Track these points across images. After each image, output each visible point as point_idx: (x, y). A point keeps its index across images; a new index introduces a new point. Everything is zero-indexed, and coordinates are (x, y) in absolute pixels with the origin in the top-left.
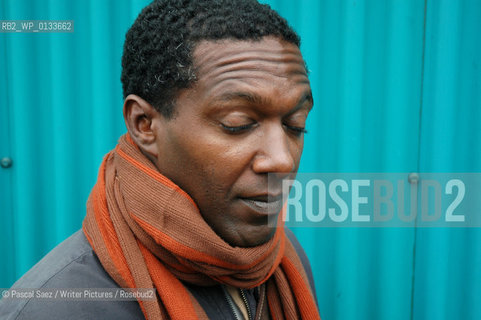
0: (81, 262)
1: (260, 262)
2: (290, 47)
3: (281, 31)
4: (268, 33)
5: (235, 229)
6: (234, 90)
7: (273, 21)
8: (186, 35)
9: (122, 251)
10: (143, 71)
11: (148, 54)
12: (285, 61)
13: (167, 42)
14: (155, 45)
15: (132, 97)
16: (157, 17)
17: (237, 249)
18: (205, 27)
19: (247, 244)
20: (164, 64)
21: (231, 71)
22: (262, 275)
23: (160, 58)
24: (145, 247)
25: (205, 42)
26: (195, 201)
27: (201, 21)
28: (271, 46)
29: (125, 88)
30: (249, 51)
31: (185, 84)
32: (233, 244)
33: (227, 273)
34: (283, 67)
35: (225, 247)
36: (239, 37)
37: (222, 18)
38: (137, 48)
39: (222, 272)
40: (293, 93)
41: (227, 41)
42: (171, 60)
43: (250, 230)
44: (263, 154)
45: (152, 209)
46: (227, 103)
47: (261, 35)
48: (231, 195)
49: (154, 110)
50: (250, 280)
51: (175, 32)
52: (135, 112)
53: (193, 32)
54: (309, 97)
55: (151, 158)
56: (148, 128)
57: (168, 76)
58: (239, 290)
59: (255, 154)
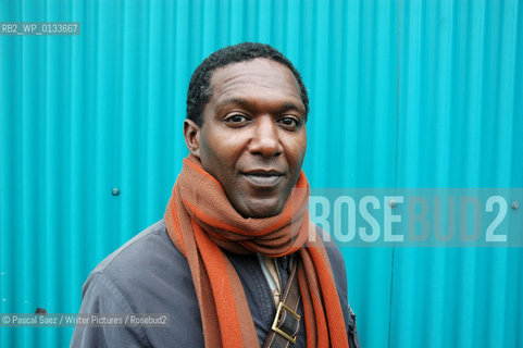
5: (244, 201)
17: (249, 219)
24: (195, 222)
31: (207, 99)
39: (242, 238)
43: (255, 202)
45: (191, 191)
46: (226, 107)
48: (236, 172)
49: (197, 126)
57: (198, 97)
59: (250, 141)
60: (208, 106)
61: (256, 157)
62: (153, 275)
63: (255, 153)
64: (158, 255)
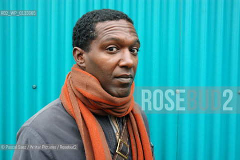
2: (130, 23)
4: (121, 18)
5: (114, 90)
6: (110, 37)
8: (92, 22)
10: (79, 37)
11: (80, 31)
12: (129, 28)
15: (75, 47)
18: (99, 19)
19: (120, 96)
20: (86, 33)
23: (84, 31)
24: (79, 100)
25: (99, 23)
27: (98, 17)
28: (123, 22)
30: (115, 24)
31: (93, 38)
32: (113, 95)
35: (109, 96)
36: (111, 20)
38: (76, 30)
40: (132, 39)
41: (107, 22)
42: (89, 30)
43: (120, 90)
44: (123, 60)
46: (108, 42)
47: (119, 19)
48: (112, 76)
49: (83, 51)
52: (77, 53)
53: (95, 20)
54: (138, 41)
56: (82, 59)
57: (87, 36)
59: (120, 60)
60: (94, 42)
61: (123, 69)
62: (56, 127)
63: (123, 67)
64: (59, 117)
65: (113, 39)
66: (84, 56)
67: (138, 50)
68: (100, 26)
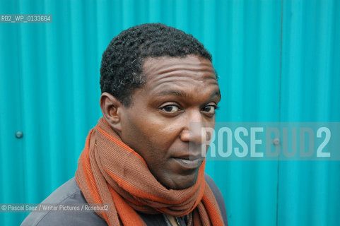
0: (73, 198)
1: (187, 200)
2: (205, 61)
3: (199, 51)
4: (191, 52)
5: (170, 178)
6: (168, 89)
7: (194, 45)
8: (138, 54)
9: (98, 192)
10: (112, 77)
11: (115, 67)
12: (202, 70)
13: (127, 59)
14: (119, 61)
15: (105, 94)
16: (120, 43)
17: (172, 190)
18: (150, 49)
19: (178, 188)
20: (125, 73)
21: (167, 77)
22: (189, 208)
23: (122, 69)
24: (113, 189)
25: (150, 59)
26: (144, 159)
27: (148, 45)
28: (193, 61)
29: (102, 88)
30: (178, 64)
31: (138, 85)
32: (168, 187)
33: (165, 206)
34: (201, 74)
35: (163, 190)
36: (172, 55)
37: (161, 43)
38: (108, 63)
39: (163, 206)
40: (207, 90)
41: (164, 58)
42: (129, 70)
43: (180, 179)
44: (188, 129)
45: (117, 165)
46: (164, 98)
47: (186, 54)
48: (167, 156)
49: (119, 102)
50: (180, 211)
51: (131, 53)
52: (107, 103)
53: (143, 52)
54: (218, 93)
55: (117, 132)
56: (115, 114)
57: (127, 80)
58: (174, 217)
59: (183, 129)
60: (138, 91)
63: (187, 142)
65: (173, 92)
66: (120, 110)
67: (215, 108)
68: (151, 64)
